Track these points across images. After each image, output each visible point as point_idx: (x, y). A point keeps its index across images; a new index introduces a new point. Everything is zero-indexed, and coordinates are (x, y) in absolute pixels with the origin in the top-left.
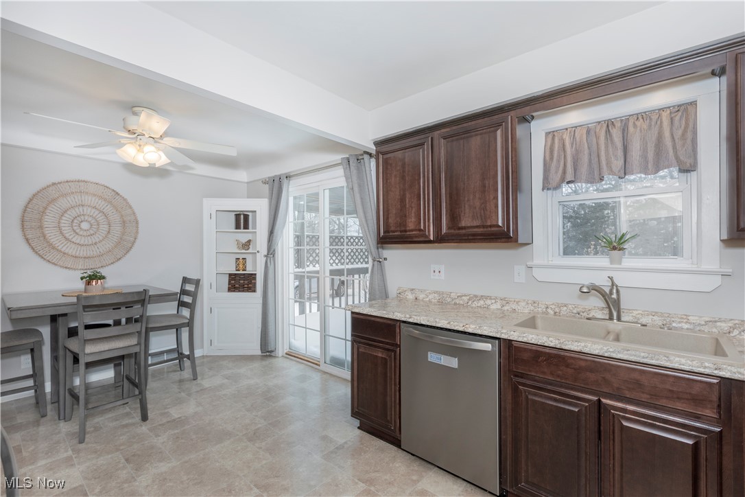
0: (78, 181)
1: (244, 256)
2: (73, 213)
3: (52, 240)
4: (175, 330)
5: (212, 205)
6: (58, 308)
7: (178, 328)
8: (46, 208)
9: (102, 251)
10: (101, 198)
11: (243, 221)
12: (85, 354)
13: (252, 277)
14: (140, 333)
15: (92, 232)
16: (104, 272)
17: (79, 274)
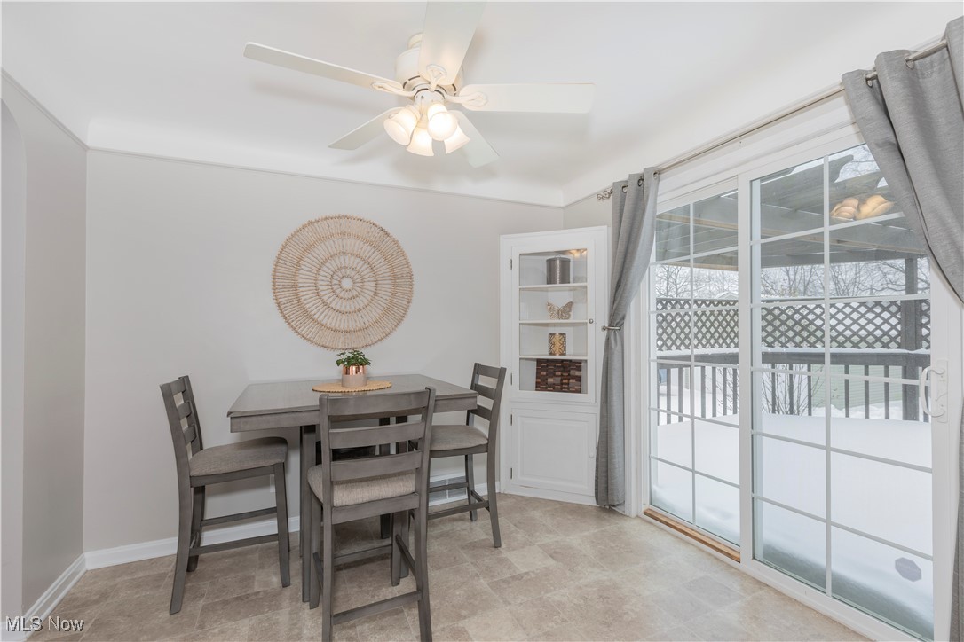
0: (339, 217)
1: (562, 330)
2: (332, 265)
3: (308, 306)
4: (464, 456)
5: (513, 246)
6: (297, 414)
7: (468, 454)
8: (301, 259)
9: (366, 322)
10: (366, 241)
11: (558, 269)
12: (332, 507)
13: (578, 365)
14: (418, 471)
15: (355, 293)
16: (367, 353)
17: (335, 356)
